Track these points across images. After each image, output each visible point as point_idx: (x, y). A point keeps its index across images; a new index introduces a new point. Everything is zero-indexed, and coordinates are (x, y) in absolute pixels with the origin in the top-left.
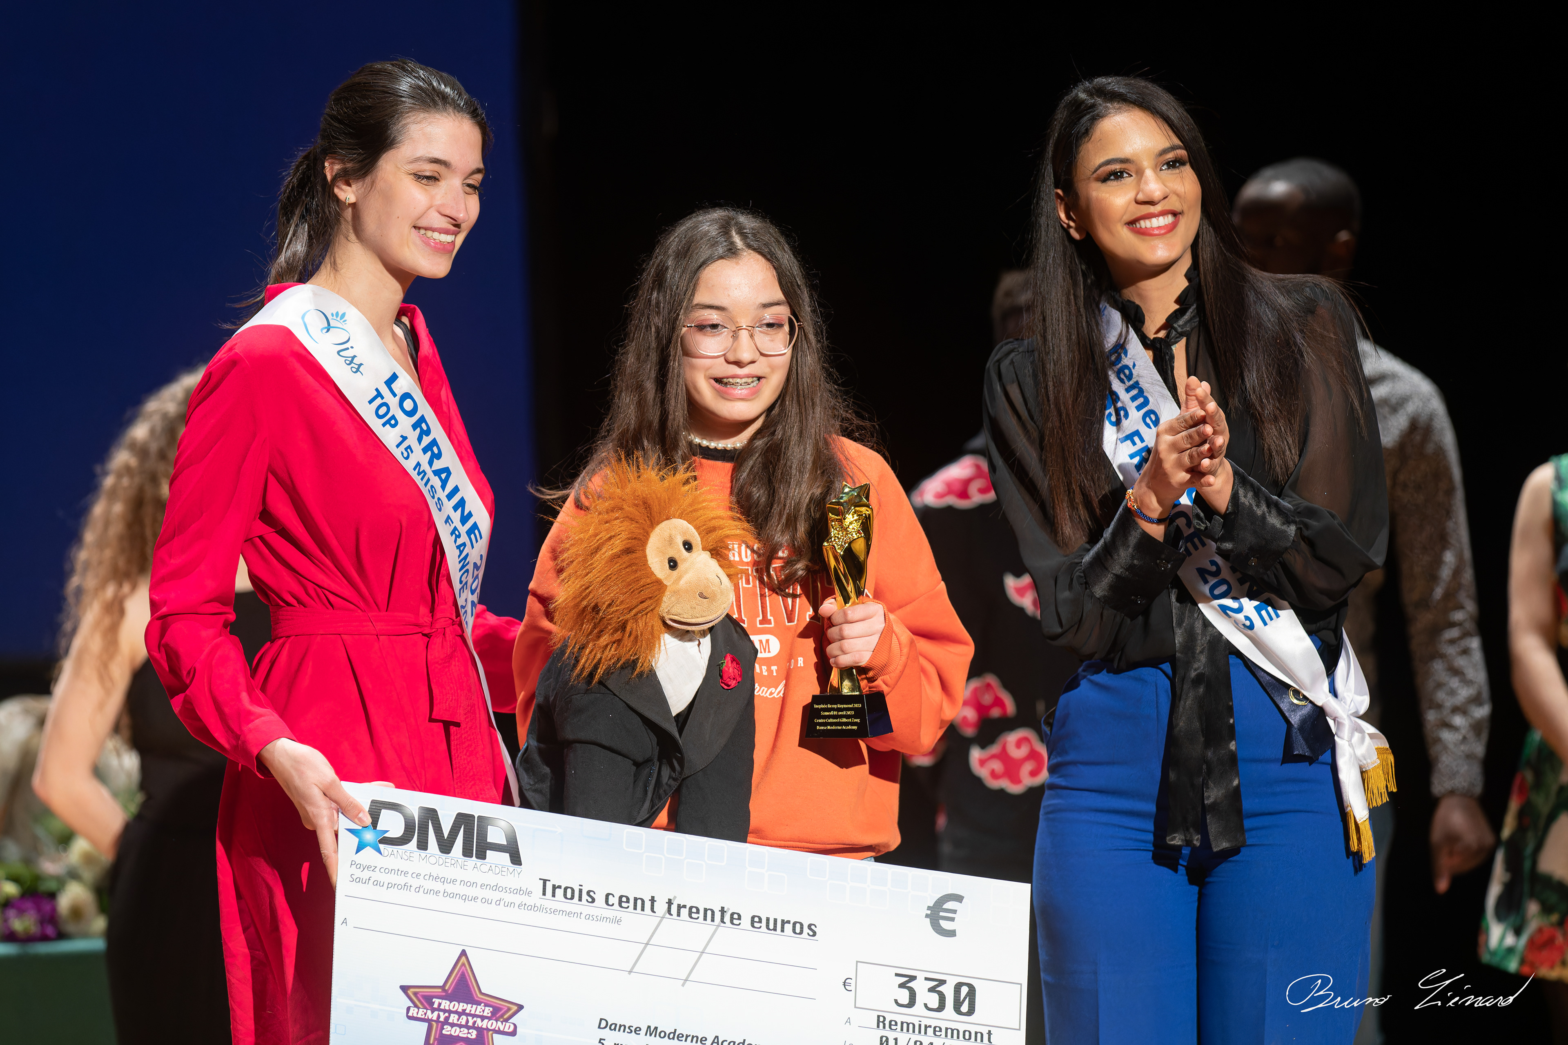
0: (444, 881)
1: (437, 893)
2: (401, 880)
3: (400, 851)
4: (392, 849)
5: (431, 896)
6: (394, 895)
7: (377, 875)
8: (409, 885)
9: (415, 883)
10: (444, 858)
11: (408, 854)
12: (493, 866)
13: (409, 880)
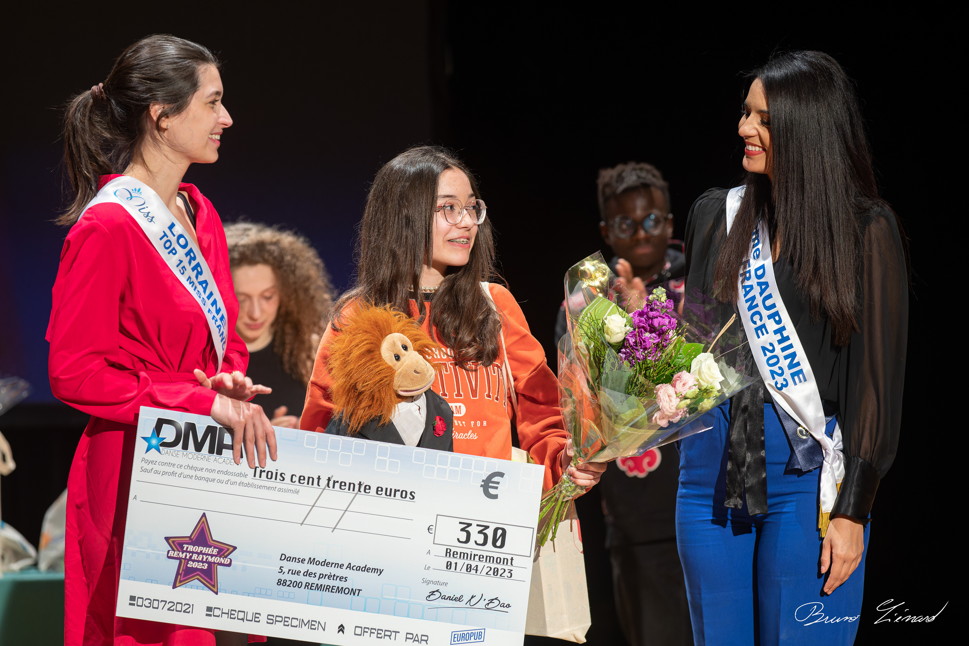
0: (196, 469)
1: (191, 477)
2: (170, 469)
3: (172, 451)
4: (167, 450)
5: (188, 479)
6: (166, 479)
7: (156, 467)
8: (175, 472)
9: (179, 471)
10: (197, 454)
11: (176, 453)
12: (226, 459)
13: (176, 469)
